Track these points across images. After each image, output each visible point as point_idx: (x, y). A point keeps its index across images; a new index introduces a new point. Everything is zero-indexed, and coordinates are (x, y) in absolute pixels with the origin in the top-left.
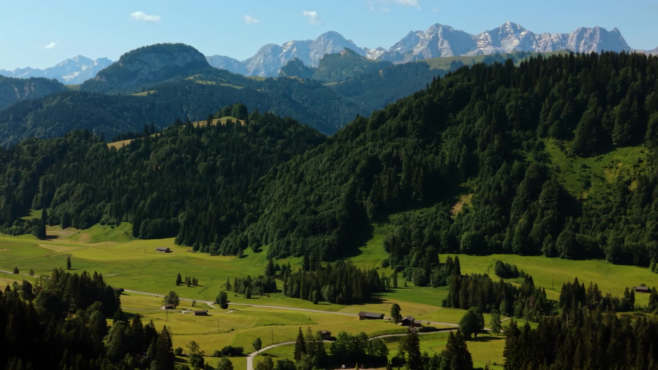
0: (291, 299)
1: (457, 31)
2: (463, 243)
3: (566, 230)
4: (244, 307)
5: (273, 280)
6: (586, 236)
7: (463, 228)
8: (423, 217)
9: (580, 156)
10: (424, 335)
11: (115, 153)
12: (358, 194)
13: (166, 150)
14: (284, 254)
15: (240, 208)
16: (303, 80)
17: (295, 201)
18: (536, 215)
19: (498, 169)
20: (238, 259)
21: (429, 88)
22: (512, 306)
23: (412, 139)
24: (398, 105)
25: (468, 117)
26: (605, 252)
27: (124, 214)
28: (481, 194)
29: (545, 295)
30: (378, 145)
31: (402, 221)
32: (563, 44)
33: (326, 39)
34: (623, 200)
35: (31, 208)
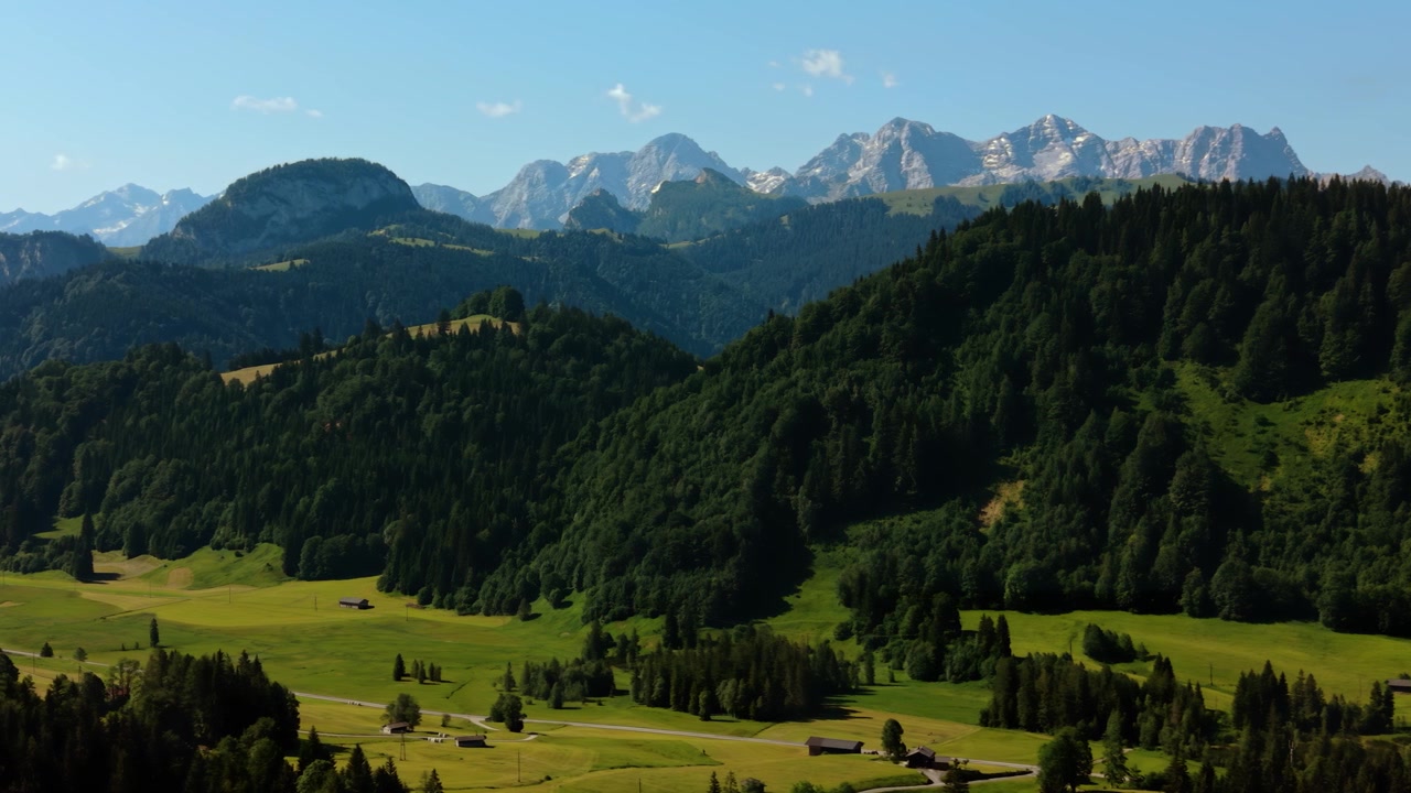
0: (651, 709)
1: (940, 134)
2: (1009, 587)
3: (1230, 558)
4: (554, 727)
5: (607, 669)
6: (1274, 571)
7: (1009, 555)
8: (921, 530)
9: (1250, 399)
11: (241, 394)
12: (778, 481)
13: (352, 386)
14: (621, 612)
15: (519, 511)
16: (620, 237)
17: (645, 496)
18: (1162, 526)
19: (1078, 428)
20: (520, 621)
21: (924, 253)
22: (1134, 724)
23: (891, 362)
24: (858, 289)
25: (1011, 316)
26: (1318, 606)
27: (263, 525)
28: (1042, 480)
29: (1203, 700)
30: (818, 376)
31: (875, 539)
32: (1164, 163)
33: (661, 151)
34: (1348, 493)
35: (57, 514)
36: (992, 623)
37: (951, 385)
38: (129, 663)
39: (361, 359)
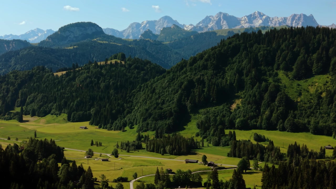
0: (150, 152)
2: (237, 124)
3: (290, 117)
4: (126, 157)
5: (140, 143)
6: (300, 120)
7: (237, 116)
8: (217, 111)
9: (296, 79)
10: (220, 171)
11: (58, 78)
12: (183, 99)
13: (84, 76)
14: (146, 130)
15: (122, 106)
16: (152, 41)
17: (151, 103)
18: (274, 110)
19: (255, 86)
21: (219, 45)
22: (263, 156)
23: (210, 71)
24: (203, 53)
25: (239, 60)
26: (310, 129)
28: (246, 99)
29: (280, 151)
30: (193, 74)
31: (206, 113)
32: (284, 23)
33: (164, 20)
34: (318, 102)
35: (15, 106)
36: (232, 133)
37: (225, 76)
38: (25, 141)
39: (86, 70)
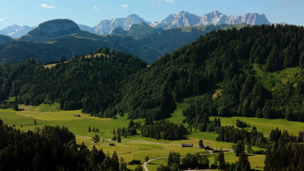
0: (145, 138)
1: (191, 14)
2: (219, 112)
3: (266, 106)
4: (127, 142)
5: (135, 129)
6: (275, 108)
7: (219, 105)
8: (200, 100)
9: (269, 72)
10: (216, 154)
11: (49, 70)
12: (168, 89)
13: (74, 69)
14: (136, 117)
15: (112, 96)
16: (124, 37)
17: (140, 92)
18: (251, 99)
19: (233, 78)
20: (113, 119)
21: (199, 40)
22: (250, 141)
23: (192, 64)
24: (184, 48)
25: (218, 54)
26: (285, 115)
27: (55, 99)
28: (225, 89)
29: (263, 135)
30: (177, 67)
31: (190, 101)
32: (239, 21)
33: (131, 18)
34: (290, 92)
35: (9, 96)
36: (217, 119)
37: (205, 69)
39: (75, 63)
